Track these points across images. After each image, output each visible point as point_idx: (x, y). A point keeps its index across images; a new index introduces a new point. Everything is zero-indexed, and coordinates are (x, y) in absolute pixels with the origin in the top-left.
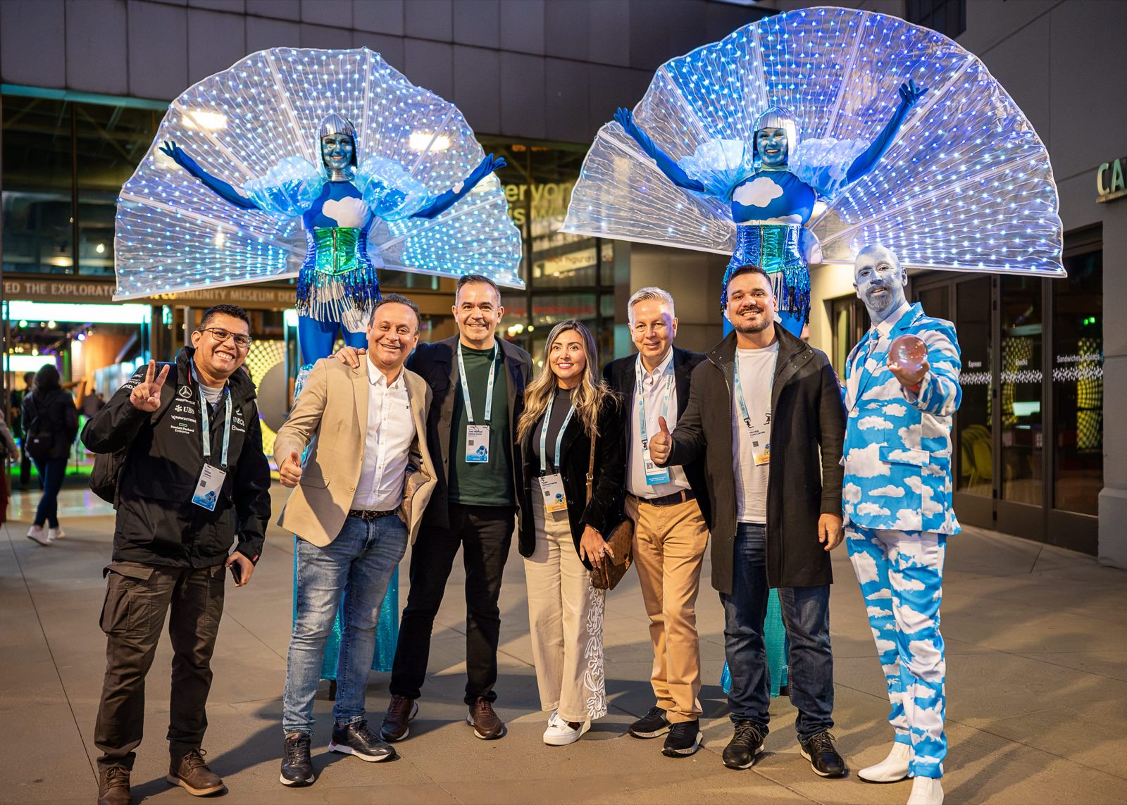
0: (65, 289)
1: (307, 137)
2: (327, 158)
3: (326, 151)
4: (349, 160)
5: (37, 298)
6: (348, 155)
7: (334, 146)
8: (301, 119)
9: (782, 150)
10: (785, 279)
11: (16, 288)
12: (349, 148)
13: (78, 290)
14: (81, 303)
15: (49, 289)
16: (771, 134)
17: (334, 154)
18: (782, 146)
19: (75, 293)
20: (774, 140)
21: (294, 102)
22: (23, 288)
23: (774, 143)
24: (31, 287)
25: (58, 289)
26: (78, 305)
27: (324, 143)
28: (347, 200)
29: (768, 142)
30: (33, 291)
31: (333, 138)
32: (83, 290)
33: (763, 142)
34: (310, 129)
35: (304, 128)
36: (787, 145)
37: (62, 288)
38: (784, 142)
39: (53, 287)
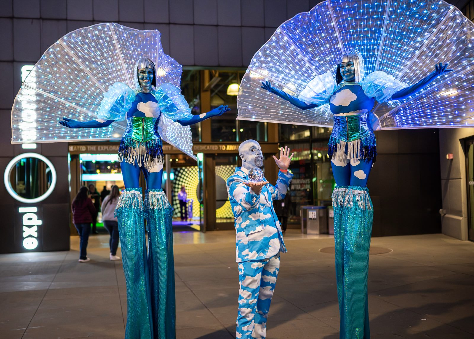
0: (103, 148)
1: (129, 69)
2: (141, 81)
3: (140, 77)
4: (151, 82)
5: (93, 152)
6: (152, 79)
7: (144, 75)
8: (126, 59)
9: (352, 72)
10: (361, 142)
11: (84, 148)
12: (152, 76)
13: (109, 148)
14: (110, 154)
15: (97, 148)
16: (345, 65)
17: (144, 79)
18: (351, 70)
19: (108, 150)
20: (347, 68)
21: (122, 51)
22: (87, 148)
23: (346, 70)
24: (90, 148)
25: (101, 148)
26: (109, 155)
27: (139, 73)
28: (150, 103)
29: (343, 70)
30: (91, 149)
31: (144, 70)
32: (111, 148)
33: (342, 70)
34: (130, 65)
35: (127, 64)
36: (354, 69)
37: (102, 147)
38: (353, 68)
39: (99, 147)
